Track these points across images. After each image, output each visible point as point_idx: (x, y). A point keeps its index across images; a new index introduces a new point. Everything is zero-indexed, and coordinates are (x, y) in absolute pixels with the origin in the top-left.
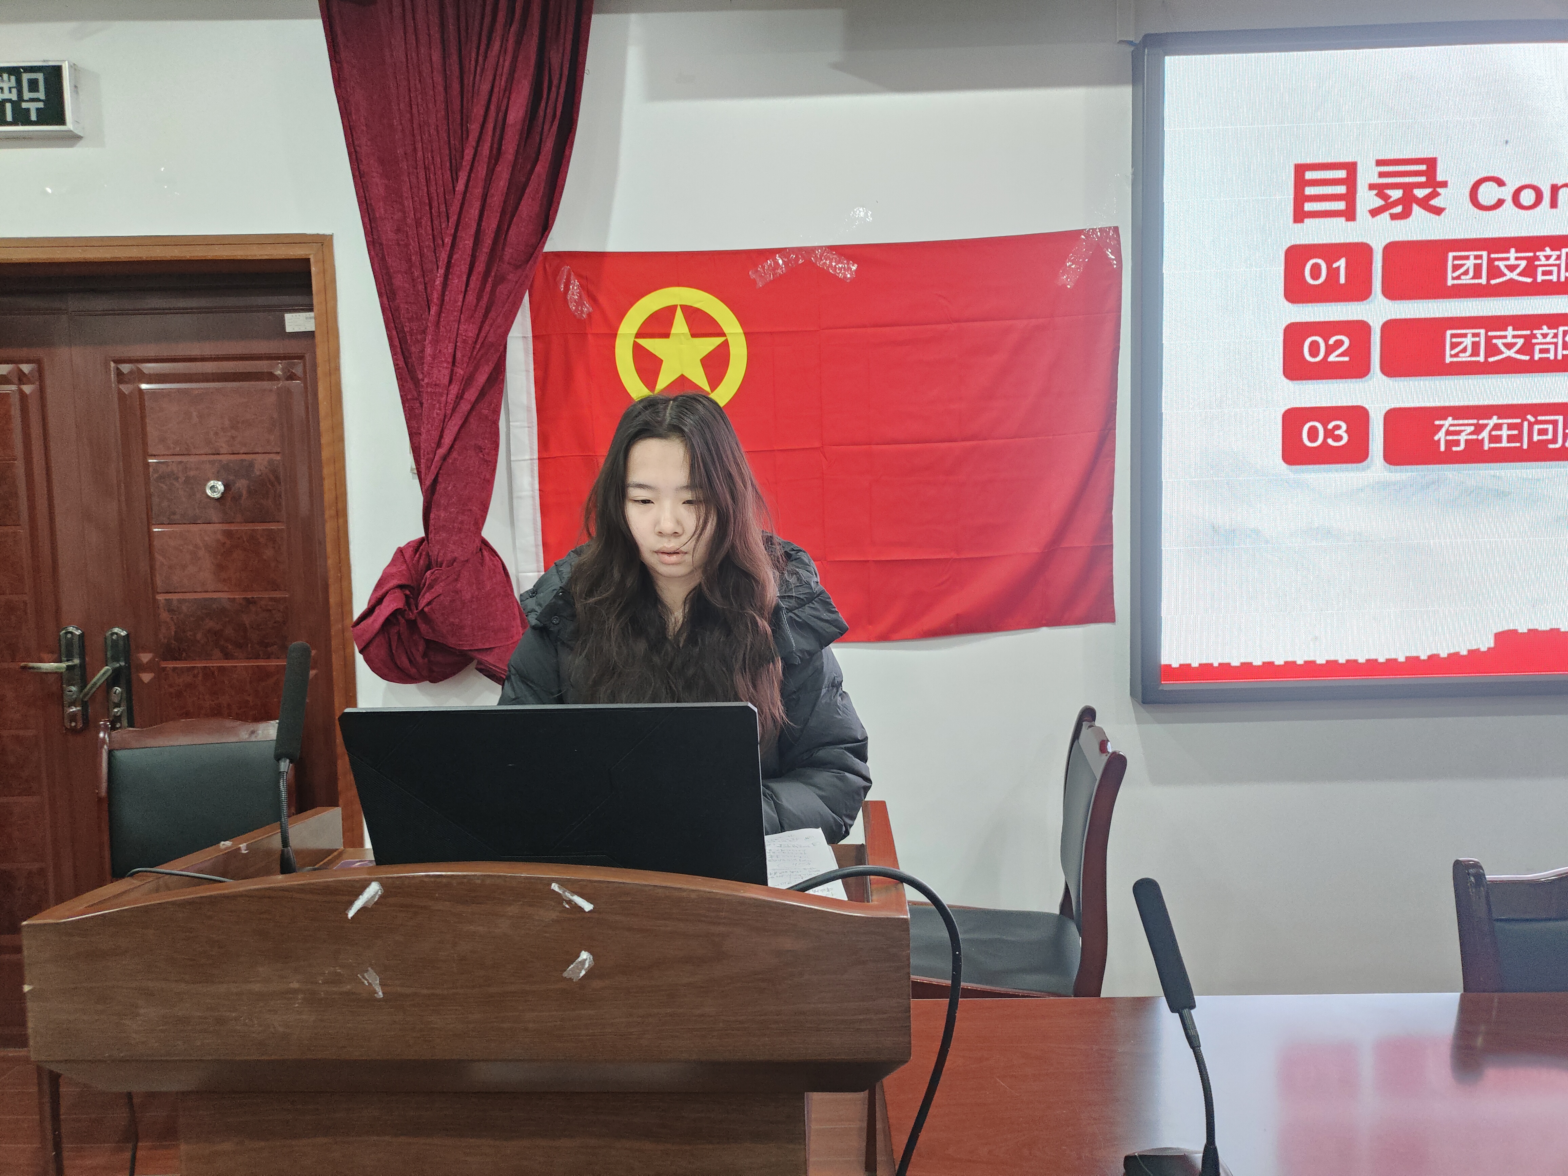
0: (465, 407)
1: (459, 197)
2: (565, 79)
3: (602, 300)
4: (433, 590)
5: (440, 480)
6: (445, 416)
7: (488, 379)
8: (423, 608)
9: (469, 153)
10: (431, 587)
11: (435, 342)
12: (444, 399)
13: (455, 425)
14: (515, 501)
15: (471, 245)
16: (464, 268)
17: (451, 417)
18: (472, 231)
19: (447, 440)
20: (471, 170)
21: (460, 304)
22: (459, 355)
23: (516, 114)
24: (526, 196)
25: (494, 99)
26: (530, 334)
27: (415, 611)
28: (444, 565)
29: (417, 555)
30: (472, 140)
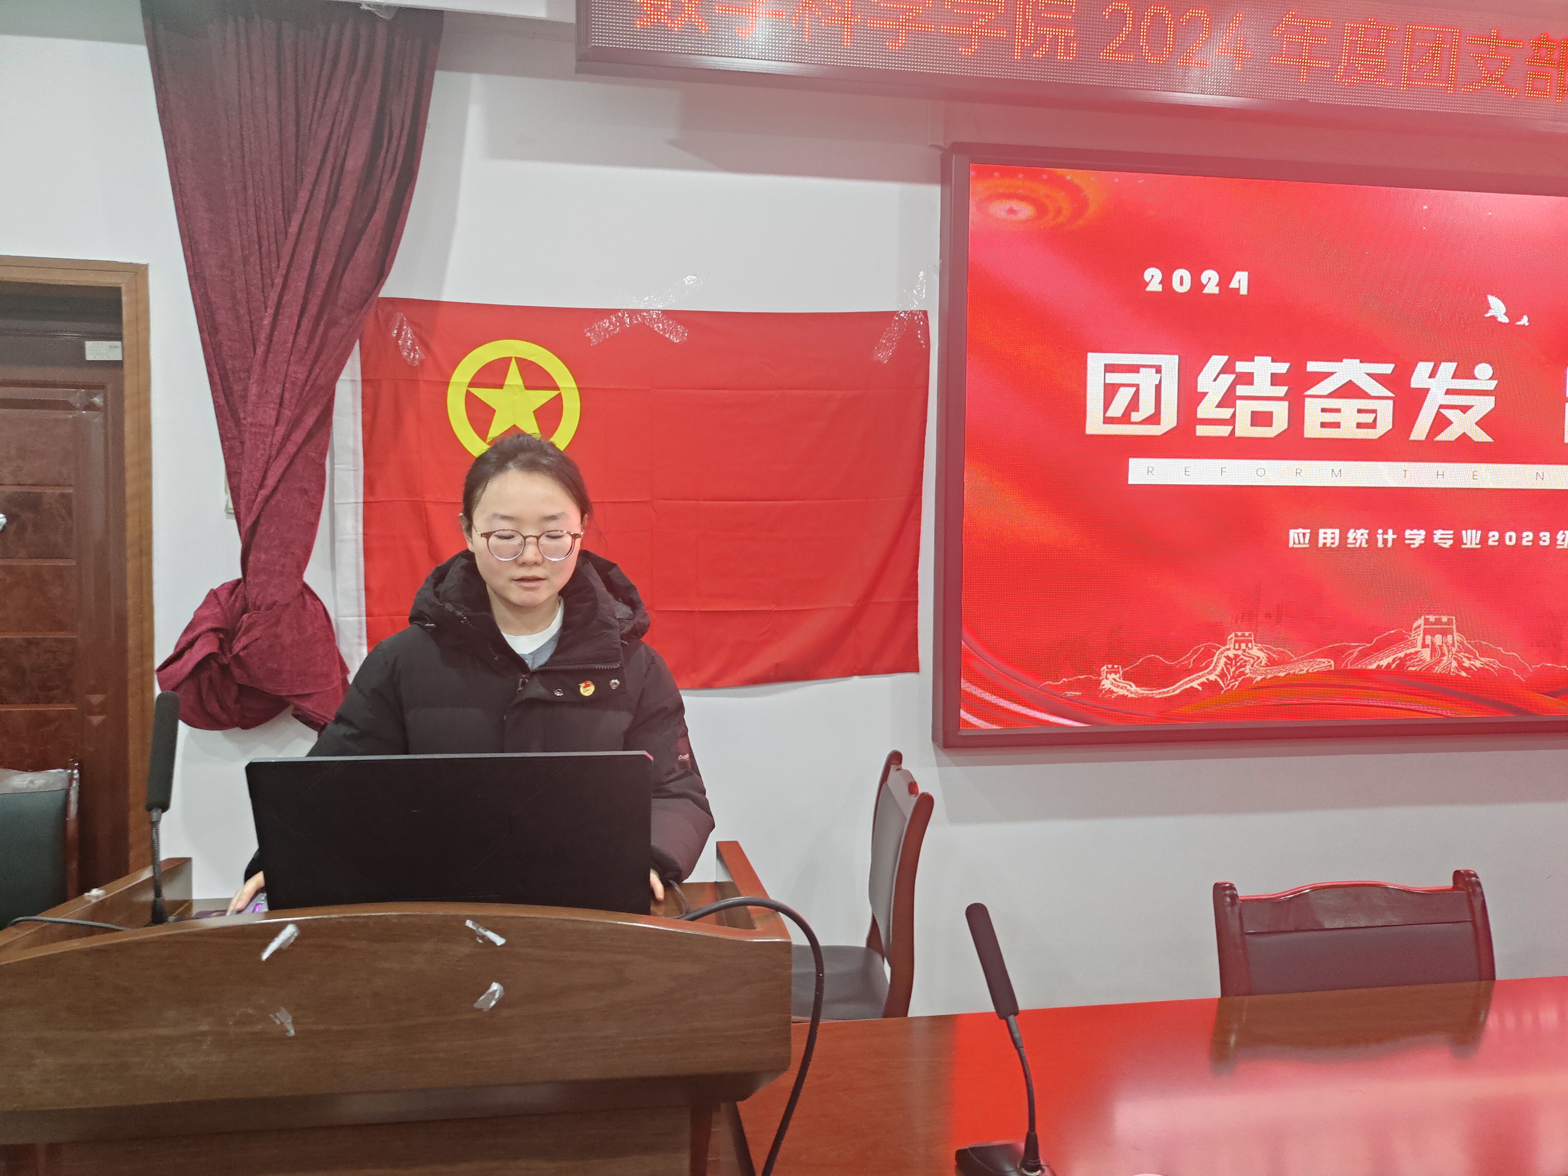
0: (291, 448)
1: (292, 238)
2: (406, 132)
3: (436, 347)
4: (250, 634)
5: (262, 521)
6: (270, 458)
7: (317, 422)
8: (239, 652)
9: (304, 195)
10: (248, 630)
11: (262, 381)
12: (269, 440)
13: (279, 466)
14: (337, 545)
15: (304, 287)
16: (296, 310)
17: (276, 458)
18: (306, 273)
19: (271, 482)
21: (290, 345)
22: (287, 396)
23: (355, 162)
24: (362, 243)
25: (332, 145)
26: (359, 378)
27: (229, 656)
28: (263, 608)
29: (233, 598)
30: (308, 183)
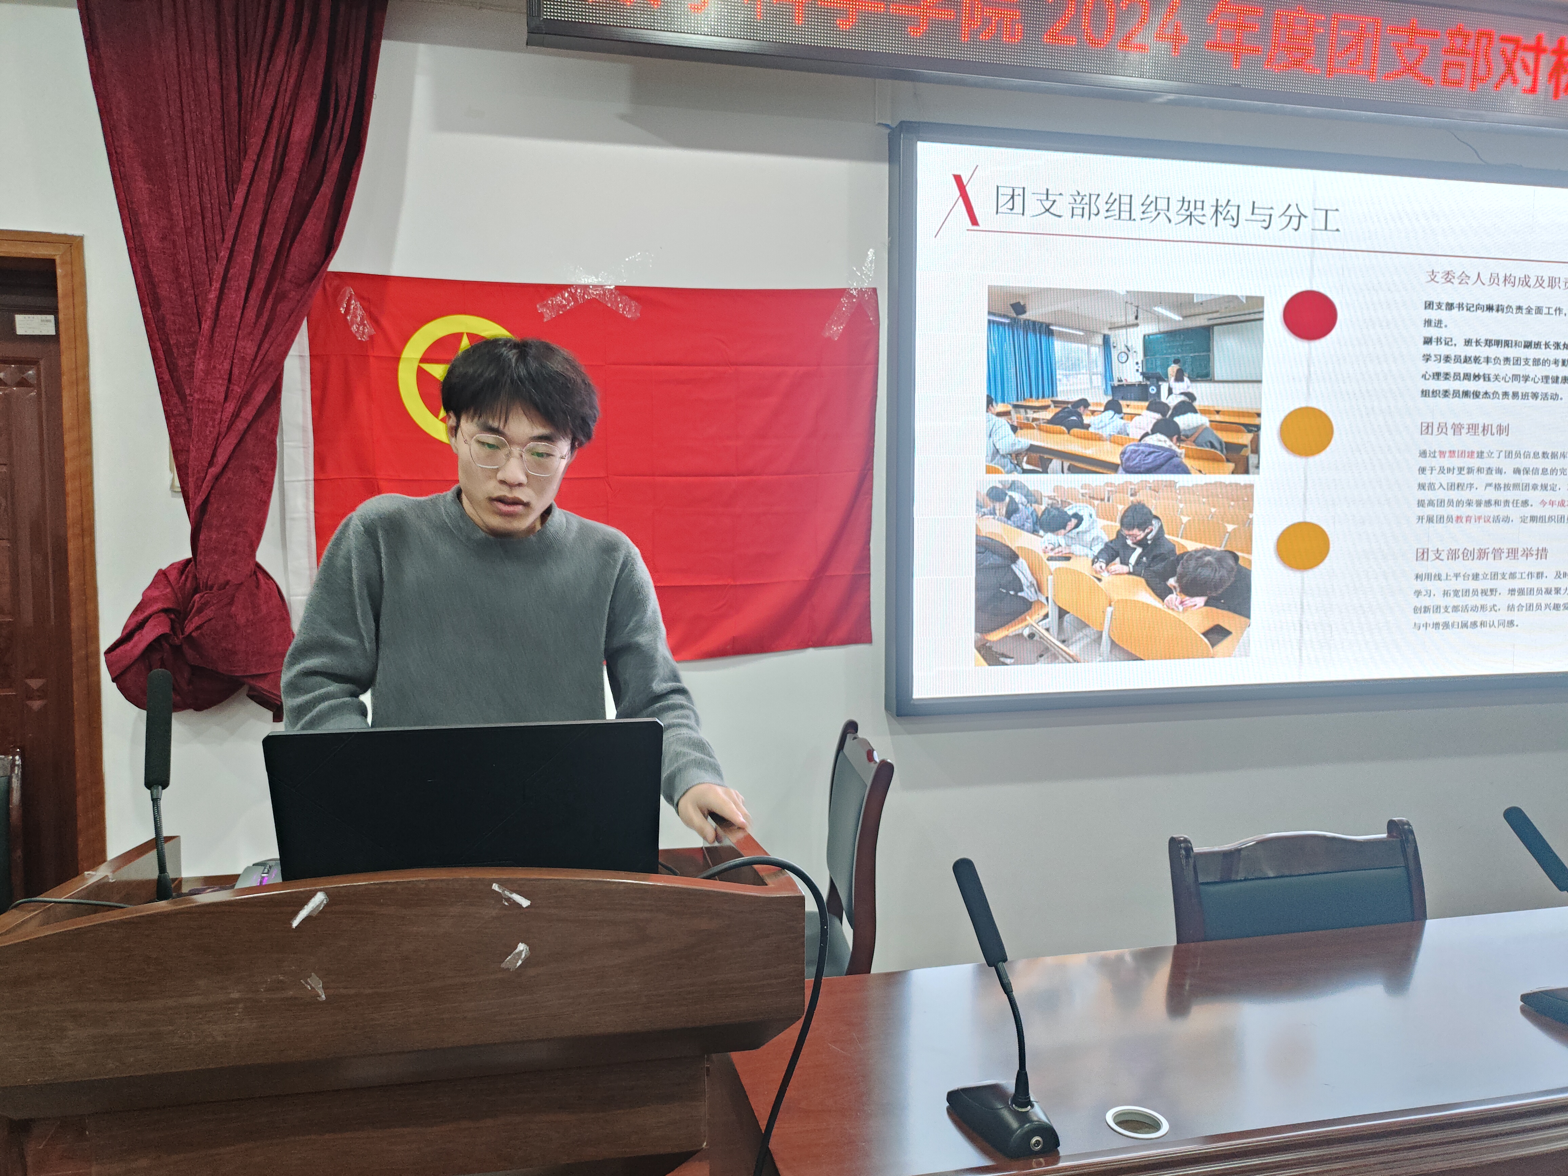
0: (241, 425)
1: (237, 211)
2: (353, 102)
3: (385, 322)
4: (202, 614)
5: (212, 499)
6: (219, 434)
7: (266, 399)
8: (191, 633)
9: (248, 167)
10: (200, 611)
11: (209, 357)
12: (218, 416)
13: (230, 444)
14: (288, 523)
15: (251, 261)
16: (244, 284)
17: (225, 435)
18: (252, 247)
19: (221, 459)
20: (251, 184)
21: (238, 319)
22: (236, 371)
23: (301, 132)
24: (310, 214)
25: (277, 114)
26: (307, 353)
27: (181, 637)
28: (215, 588)
29: (184, 577)
30: (252, 153)
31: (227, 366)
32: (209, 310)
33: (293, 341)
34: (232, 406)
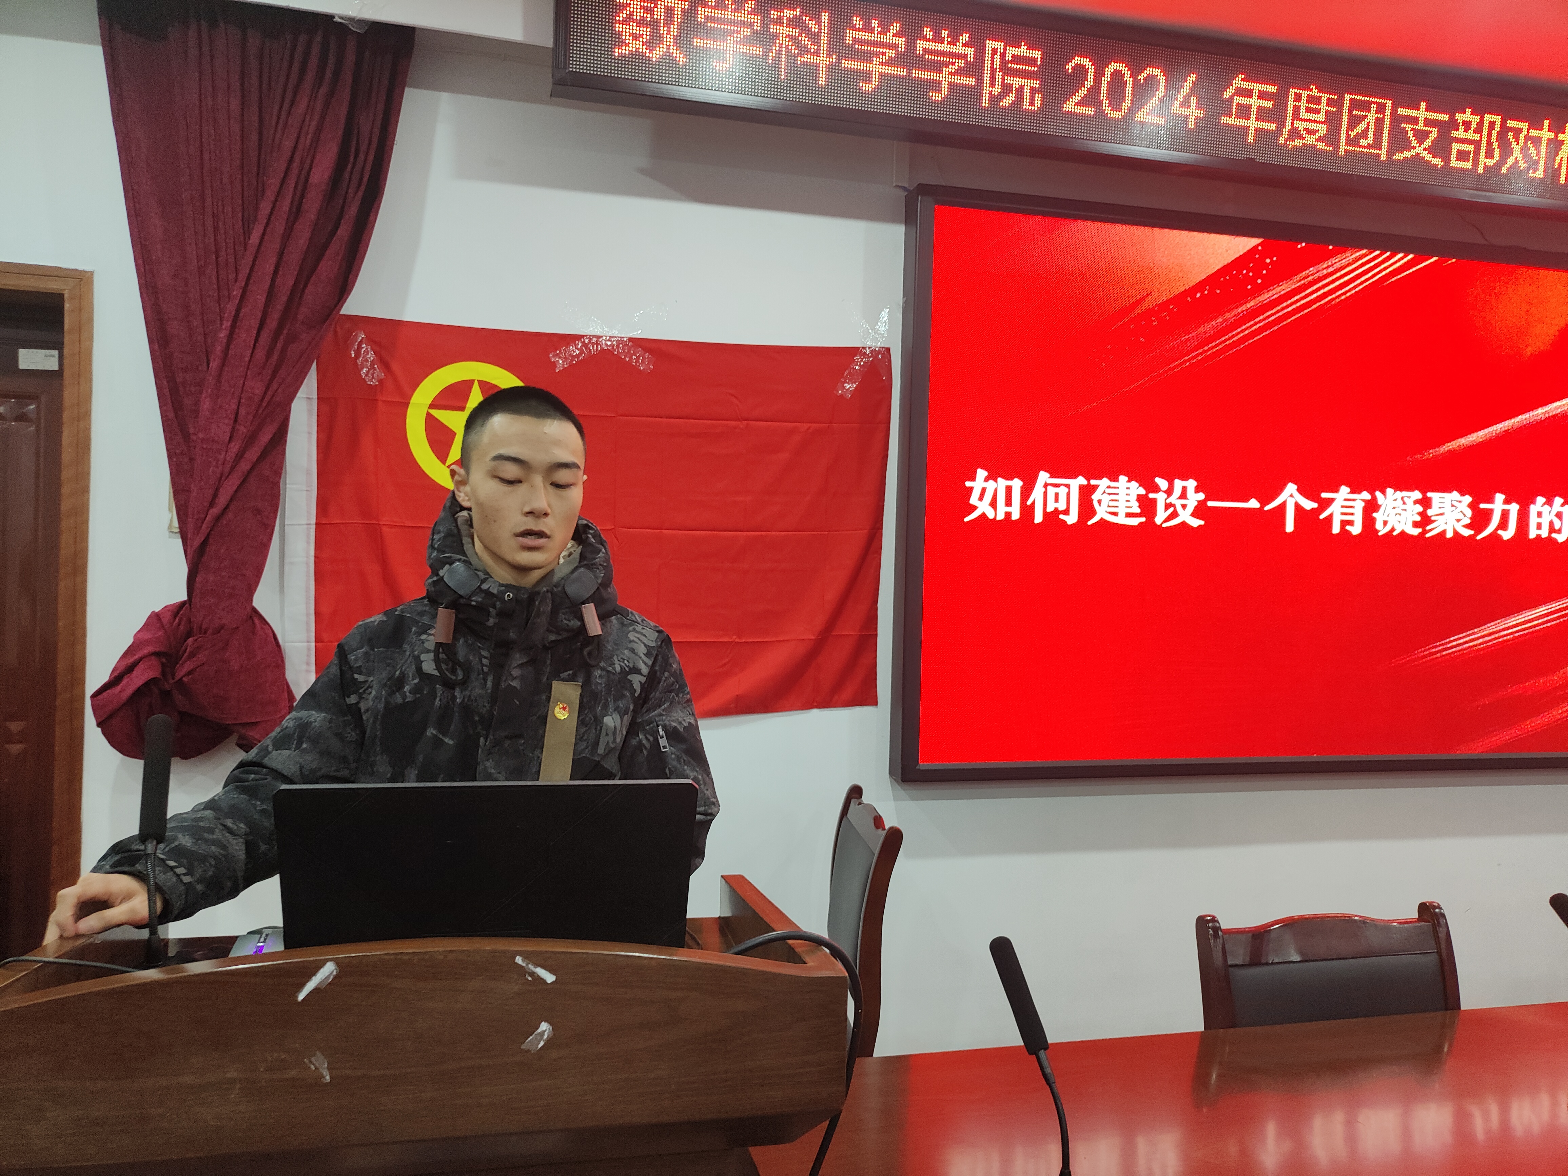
0: (244, 466)
1: (252, 250)
2: (373, 147)
3: (396, 367)
4: (194, 659)
6: (222, 475)
7: (272, 439)
8: (182, 678)
11: (216, 396)
12: (222, 456)
14: (286, 568)
15: (264, 301)
16: (255, 323)
17: (228, 477)
18: (267, 286)
19: (222, 500)
20: (267, 224)
21: (247, 359)
22: (242, 412)
23: (320, 175)
24: (325, 258)
25: (297, 156)
26: (315, 396)
27: (172, 681)
28: (208, 632)
29: (177, 620)
30: (270, 194)
31: (234, 406)
32: (219, 349)
33: (302, 383)
34: (237, 447)
